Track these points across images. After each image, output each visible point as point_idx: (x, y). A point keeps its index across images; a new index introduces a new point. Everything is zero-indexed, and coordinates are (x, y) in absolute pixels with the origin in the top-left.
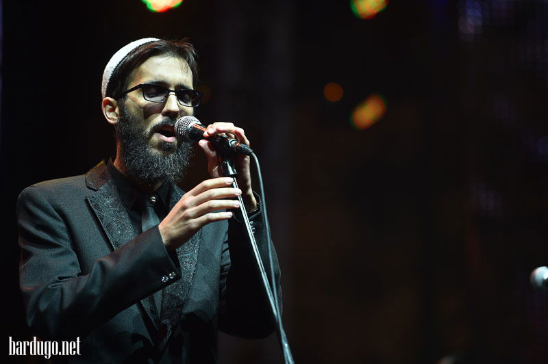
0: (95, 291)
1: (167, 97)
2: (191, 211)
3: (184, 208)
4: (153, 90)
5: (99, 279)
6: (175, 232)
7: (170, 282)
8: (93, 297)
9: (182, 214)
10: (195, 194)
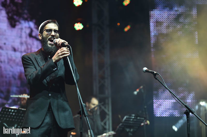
0: (40, 73)
1: (52, 32)
2: (60, 54)
3: (58, 53)
4: (49, 31)
5: (40, 71)
6: (57, 59)
7: (56, 70)
8: (39, 75)
9: (58, 55)
10: (60, 50)
